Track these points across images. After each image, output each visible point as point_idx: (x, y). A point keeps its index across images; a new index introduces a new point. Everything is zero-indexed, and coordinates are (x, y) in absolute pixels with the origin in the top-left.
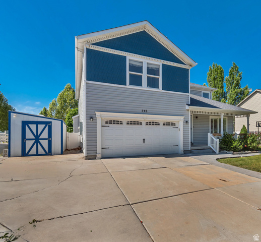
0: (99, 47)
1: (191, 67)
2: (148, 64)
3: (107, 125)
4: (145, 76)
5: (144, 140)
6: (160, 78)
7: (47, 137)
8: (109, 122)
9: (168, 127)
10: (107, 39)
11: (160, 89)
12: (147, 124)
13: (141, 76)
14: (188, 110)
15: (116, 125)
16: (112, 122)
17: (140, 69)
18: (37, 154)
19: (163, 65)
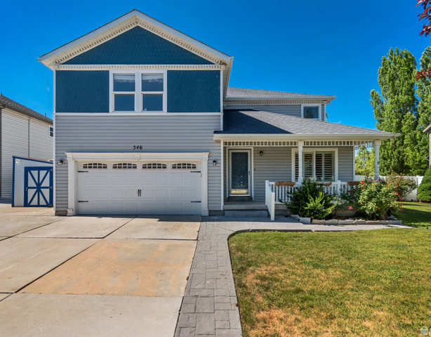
0: (73, 66)
1: (223, 67)
2: (143, 75)
3: (85, 170)
4: (138, 94)
5: (139, 191)
6: (165, 93)
7: (48, 186)
8: (88, 166)
9: (182, 171)
10: (81, 53)
11: (164, 112)
12: (144, 167)
13: (134, 95)
14: (219, 142)
15: (97, 170)
16: (93, 166)
17: (131, 86)
18: (39, 206)
19: (169, 72)
